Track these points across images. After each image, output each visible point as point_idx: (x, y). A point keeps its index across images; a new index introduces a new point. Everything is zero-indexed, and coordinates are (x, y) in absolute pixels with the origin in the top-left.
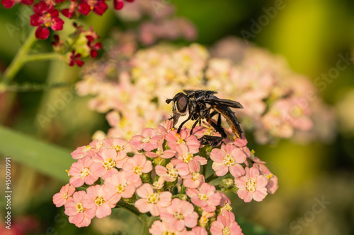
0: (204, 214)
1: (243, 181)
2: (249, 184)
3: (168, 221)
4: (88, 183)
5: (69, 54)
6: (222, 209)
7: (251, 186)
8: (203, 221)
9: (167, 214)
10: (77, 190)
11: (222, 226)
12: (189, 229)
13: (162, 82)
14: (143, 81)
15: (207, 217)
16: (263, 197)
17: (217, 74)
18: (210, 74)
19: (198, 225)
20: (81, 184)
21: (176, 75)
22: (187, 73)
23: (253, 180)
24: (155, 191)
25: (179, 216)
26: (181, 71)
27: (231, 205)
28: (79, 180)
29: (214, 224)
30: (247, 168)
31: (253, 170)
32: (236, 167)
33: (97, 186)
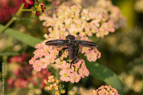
0: (76, 67)
1: (89, 55)
2: (91, 56)
3: (65, 70)
4: (40, 57)
5: (35, 11)
6: (82, 65)
7: (92, 57)
8: (76, 69)
9: (64, 68)
10: (37, 59)
11: (82, 71)
12: (72, 73)
13: (66, 17)
14: (60, 17)
15: (77, 68)
16: (96, 60)
17: (84, 14)
18: (82, 14)
19: (75, 71)
20: (37, 58)
21: (71, 15)
22: (74, 14)
23: (93, 54)
24: (61, 61)
25: (68, 68)
26: (72, 13)
27: (85, 63)
28: (37, 56)
29: (80, 70)
30: (90, 51)
31: (93, 51)
32: (87, 51)
33: (43, 58)
